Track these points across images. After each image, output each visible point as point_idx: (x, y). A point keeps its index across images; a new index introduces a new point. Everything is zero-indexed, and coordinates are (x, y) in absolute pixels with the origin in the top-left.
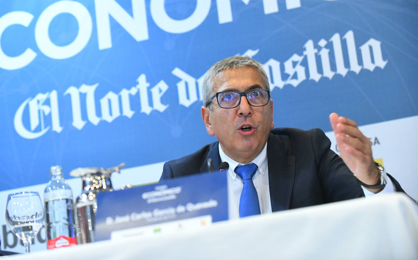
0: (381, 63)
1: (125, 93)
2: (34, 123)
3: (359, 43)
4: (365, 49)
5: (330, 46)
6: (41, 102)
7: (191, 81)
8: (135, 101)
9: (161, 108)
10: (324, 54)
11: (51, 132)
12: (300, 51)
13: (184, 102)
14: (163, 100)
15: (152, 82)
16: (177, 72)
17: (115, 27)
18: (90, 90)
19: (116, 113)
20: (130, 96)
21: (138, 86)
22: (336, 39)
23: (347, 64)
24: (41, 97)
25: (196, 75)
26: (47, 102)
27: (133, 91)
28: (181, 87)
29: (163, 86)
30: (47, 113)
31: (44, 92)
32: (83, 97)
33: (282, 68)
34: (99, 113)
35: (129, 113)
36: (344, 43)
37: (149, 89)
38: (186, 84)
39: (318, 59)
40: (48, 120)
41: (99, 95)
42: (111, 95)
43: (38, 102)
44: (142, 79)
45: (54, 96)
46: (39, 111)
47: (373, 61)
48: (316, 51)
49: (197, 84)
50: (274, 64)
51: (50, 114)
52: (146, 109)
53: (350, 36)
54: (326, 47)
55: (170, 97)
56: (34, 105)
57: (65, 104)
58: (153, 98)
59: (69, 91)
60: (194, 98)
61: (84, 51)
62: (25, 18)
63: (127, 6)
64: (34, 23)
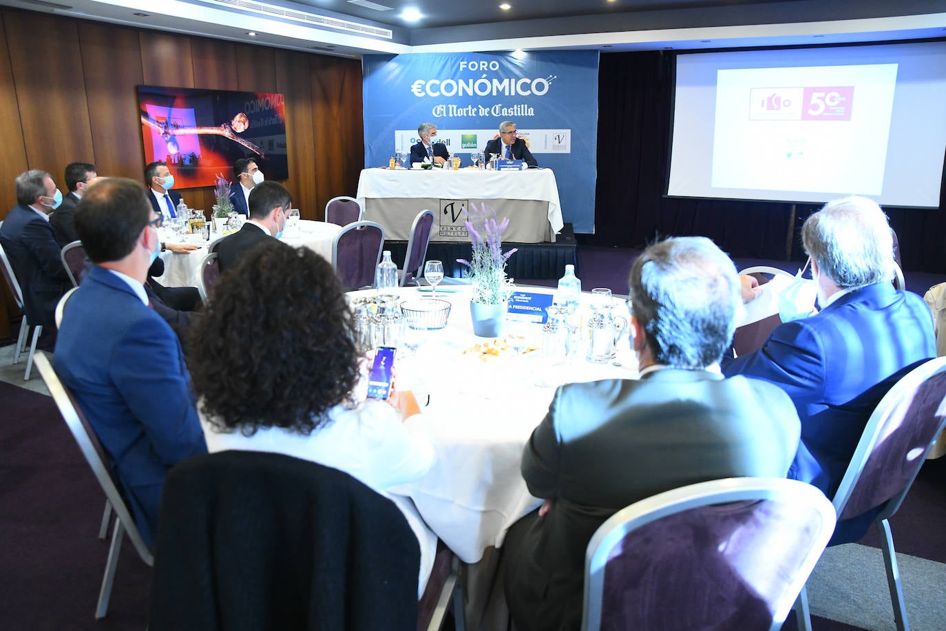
0: (533, 115)
1: (465, 109)
2: (438, 113)
3: (528, 108)
4: (529, 110)
5: (521, 107)
7: (483, 109)
8: (467, 112)
9: (475, 115)
10: (519, 109)
11: (443, 116)
12: (513, 107)
13: (480, 114)
14: (475, 113)
15: (473, 108)
16: (480, 106)
17: (464, 90)
18: (455, 107)
19: (462, 114)
21: (468, 108)
22: (523, 106)
23: (524, 113)
24: (440, 105)
25: (485, 108)
26: (443, 108)
28: (480, 110)
29: (475, 109)
31: (442, 105)
32: (453, 108)
33: (508, 111)
34: (457, 113)
35: (465, 115)
39: (517, 110)
40: (442, 113)
41: (457, 108)
42: (461, 109)
44: (470, 106)
45: (444, 106)
47: (531, 114)
48: (517, 108)
49: (485, 111)
50: (506, 109)
51: (443, 111)
52: (470, 115)
53: (526, 106)
55: (477, 113)
56: (439, 108)
57: (447, 109)
58: (472, 112)
59: (449, 106)
60: (483, 114)
61: (454, 95)
62: (437, 82)
63: (468, 85)
64: (440, 84)
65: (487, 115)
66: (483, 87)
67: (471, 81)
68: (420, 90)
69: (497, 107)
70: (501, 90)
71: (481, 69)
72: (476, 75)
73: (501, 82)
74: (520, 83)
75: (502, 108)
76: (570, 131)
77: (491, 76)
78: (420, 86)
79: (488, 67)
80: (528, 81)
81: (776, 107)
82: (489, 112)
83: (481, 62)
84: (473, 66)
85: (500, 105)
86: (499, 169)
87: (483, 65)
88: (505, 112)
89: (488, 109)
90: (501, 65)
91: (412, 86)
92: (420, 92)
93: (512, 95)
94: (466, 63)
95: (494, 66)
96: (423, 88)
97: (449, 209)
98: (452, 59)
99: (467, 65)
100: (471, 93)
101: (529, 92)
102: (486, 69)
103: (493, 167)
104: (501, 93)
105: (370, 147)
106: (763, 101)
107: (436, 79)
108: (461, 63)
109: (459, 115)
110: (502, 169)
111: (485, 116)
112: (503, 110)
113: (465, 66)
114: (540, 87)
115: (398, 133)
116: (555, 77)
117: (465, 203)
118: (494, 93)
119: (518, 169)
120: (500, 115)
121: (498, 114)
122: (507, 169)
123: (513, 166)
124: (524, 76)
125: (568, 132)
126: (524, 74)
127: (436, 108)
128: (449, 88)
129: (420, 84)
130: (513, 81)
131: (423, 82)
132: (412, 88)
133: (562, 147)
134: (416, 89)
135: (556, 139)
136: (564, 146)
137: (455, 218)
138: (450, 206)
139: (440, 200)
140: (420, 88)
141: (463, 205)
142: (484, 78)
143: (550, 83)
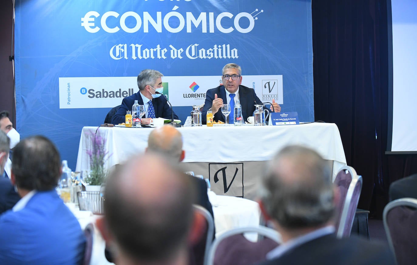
0: (237, 57)
1: (152, 50)
2: (117, 54)
3: (231, 49)
4: (232, 51)
5: (222, 48)
6: (121, 47)
7: (176, 50)
8: (155, 53)
9: (165, 58)
10: (220, 50)
11: (123, 59)
12: (213, 48)
13: (172, 56)
14: (165, 55)
15: (162, 48)
16: (171, 46)
17: (150, 25)
18: (139, 46)
19: (148, 56)
20: (153, 51)
21: (157, 48)
22: (224, 46)
23: (226, 55)
24: (120, 45)
25: (178, 49)
26: (123, 48)
27: (155, 50)
28: (172, 51)
29: (166, 50)
30: (122, 52)
31: (122, 44)
32: (136, 48)
33: (206, 52)
34: (142, 55)
35: (153, 57)
36: (226, 48)
37: (160, 50)
38: (174, 51)
39: (218, 51)
40: (123, 54)
41: (142, 49)
42: (147, 50)
43: (119, 47)
44: (158, 46)
45: (125, 46)
46: (120, 50)
47: (234, 56)
48: (217, 48)
49: (177, 52)
50: (204, 50)
51: (124, 52)
52: (159, 57)
53: (228, 46)
54: (221, 48)
55: (168, 54)
57: (129, 49)
58: (161, 54)
59: (131, 45)
60: (176, 56)
61: (138, 32)
62: (116, 15)
63: (155, 19)
64: (119, 17)
65: (181, 58)
66: (174, 22)
67: (159, 14)
68: (93, 25)
69: (193, 47)
70: (197, 26)
72: (166, 7)
73: (196, 16)
74: (220, 17)
75: (197, 49)
76: (281, 76)
77: (184, 7)
78: (93, 19)
80: (230, 15)
82: (183, 54)
85: (196, 45)
86: (274, 124)
88: (203, 54)
89: (182, 50)
91: (82, 19)
92: (92, 27)
93: (210, 32)
96: (97, 22)
97: (220, 175)
100: (159, 30)
101: (231, 30)
103: (259, 122)
104: (197, 30)
105: (23, 101)
107: (113, 10)
109: (144, 57)
110: (277, 123)
111: (177, 58)
112: (200, 51)
114: (244, 23)
115: (63, 82)
116: (262, 11)
117: (240, 167)
118: (189, 30)
119: (295, 122)
120: (197, 57)
121: (194, 56)
122: (283, 123)
123: (289, 119)
124: (225, 10)
125: (279, 78)
126: (224, 6)
127: (115, 47)
128: (131, 22)
129: (93, 17)
130: (211, 15)
131: (97, 15)
132: (83, 22)
133: (273, 96)
134: (87, 22)
135: (265, 87)
136: (276, 96)
137: (227, 187)
138: (222, 171)
139: (210, 164)
140: (92, 22)
141: (237, 170)
142: (176, 11)
143: (256, 18)
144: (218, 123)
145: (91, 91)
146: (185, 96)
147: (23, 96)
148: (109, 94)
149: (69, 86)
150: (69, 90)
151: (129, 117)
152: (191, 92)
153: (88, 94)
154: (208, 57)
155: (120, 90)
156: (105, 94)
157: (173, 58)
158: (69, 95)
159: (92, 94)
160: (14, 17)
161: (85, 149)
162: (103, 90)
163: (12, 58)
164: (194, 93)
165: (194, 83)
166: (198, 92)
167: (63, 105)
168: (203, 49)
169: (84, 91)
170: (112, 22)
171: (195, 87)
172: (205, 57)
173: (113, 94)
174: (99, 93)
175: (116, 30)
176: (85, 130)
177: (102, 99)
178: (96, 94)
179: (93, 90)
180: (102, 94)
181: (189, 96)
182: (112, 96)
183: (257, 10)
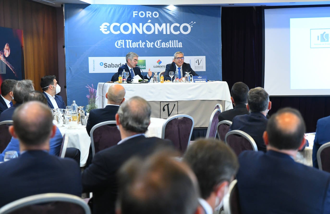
0: (182, 47)
1: (137, 43)
2: (119, 45)
3: (179, 42)
4: (179, 43)
5: (174, 42)
8: (139, 45)
9: (144, 47)
10: (173, 43)
11: (122, 47)
12: (169, 42)
13: (148, 46)
14: (144, 46)
15: (142, 42)
16: (147, 41)
17: (136, 30)
18: (130, 41)
19: (135, 46)
20: (138, 44)
22: (175, 41)
23: (176, 46)
24: (121, 40)
25: (151, 42)
26: (122, 42)
27: (139, 43)
28: (147, 44)
29: (144, 43)
30: (122, 44)
32: (129, 42)
34: (132, 46)
35: (137, 47)
36: (176, 42)
37: (142, 43)
39: (171, 44)
40: (122, 45)
41: (132, 42)
42: (134, 43)
43: (120, 41)
44: (140, 41)
45: (123, 41)
47: (180, 46)
48: (171, 42)
49: (150, 44)
52: (141, 47)
53: (177, 41)
55: (145, 45)
56: (119, 42)
57: (125, 43)
58: (142, 45)
59: (126, 40)
60: (150, 46)
61: (130, 33)
62: (118, 25)
63: (139, 27)
64: (120, 26)
65: (152, 47)
66: (149, 29)
67: (141, 24)
68: (106, 30)
69: (159, 42)
70: (160, 30)
71: (147, 17)
72: (145, 21)
73: (160, 25)
75: (161, 42)
76: (205, 56)
77: (154, 21)
78: (106, 27)
79: (152, 15)
80: (178, 25)
81: (326, 40)
82: (153, 45)
83: (147, 12)
84: (142, 14)
85: (160, 40)
86: (194, 82)
87: (149, 14)
88: (164, 45)
89: (153, 43)
90: (160, 14)
91: (100, 27)
93: (168, 34)
94: (137, 12)
95: (156, 15)
96: (108, 28)
97: (166, 108)
98: (127, 10)
99: (138, 13)
100: (141, 33)
101: (178, 32)
102: (150, 17)
103: (187, 81)
104: (161, 33)
105: (70, 69)
106: (318, 37)
107: (117, 22)
108: (134, 12)
109: (133, 46)
110: (196, 81)
111: (150, 47)
112: (162, 44)
113: (137, 14)
114: (185, 29)
115: (91, 59)
116: (195, 23)
117: (176, 103)
119: (205, 81)
120: (160, 47)
121: (159, 46)
122: (199, 81)
123: (202, 79)
124: (175, 22)
125: (204, 57)
126: (175, 20)
127: (118, 42)
128: (126, 28)
129: (106, 25)
130: (168, 24)
131: (108, 24)
132: (101, 28)
133: (200, 67)
134: (103, 28)
135: (196, 62)
136: (202, 67)
137: (170, 114)
138: (167, 106)
139: (161, 102)
140: (106, 28)
141: (175, 105)
142: (150, 23)
143: (192, 26)
144: (167, 81)
145: (106, 64)
146: (154, 67)
147: (70, 67)
148: (115, 66)
149: (94, 61)
150: (94, 64)
151: (120, 78)
152: (158, 65)
153: (104, 66)
154: (166, 47)
155: (121, 63)
156: (113, 66)
157: (148, 47)
158: (94, 66)
159: (106, 66)
160: (64, 25)
161: (99, 94)
162: (112, 63)
163: (64, 47)
164: (159, 65)
165: (159, 60)
166: (161, 65)
167: (91, 71)
168: (164, 43)
169: (102, 64)
170: (116, 28)
171: (160, 62)
172: (165, 47)
173: (117, 66)
174: (109, 65)
175: (118, 32)
176: (100, 84)
177: (111, 68)
178: (108, 66)
179: (107, 64)
180: (111, 66)
181: (157, 67)
182: (116, 66)
183: (192, 22)
